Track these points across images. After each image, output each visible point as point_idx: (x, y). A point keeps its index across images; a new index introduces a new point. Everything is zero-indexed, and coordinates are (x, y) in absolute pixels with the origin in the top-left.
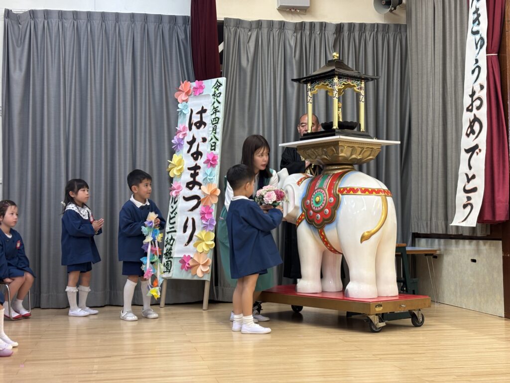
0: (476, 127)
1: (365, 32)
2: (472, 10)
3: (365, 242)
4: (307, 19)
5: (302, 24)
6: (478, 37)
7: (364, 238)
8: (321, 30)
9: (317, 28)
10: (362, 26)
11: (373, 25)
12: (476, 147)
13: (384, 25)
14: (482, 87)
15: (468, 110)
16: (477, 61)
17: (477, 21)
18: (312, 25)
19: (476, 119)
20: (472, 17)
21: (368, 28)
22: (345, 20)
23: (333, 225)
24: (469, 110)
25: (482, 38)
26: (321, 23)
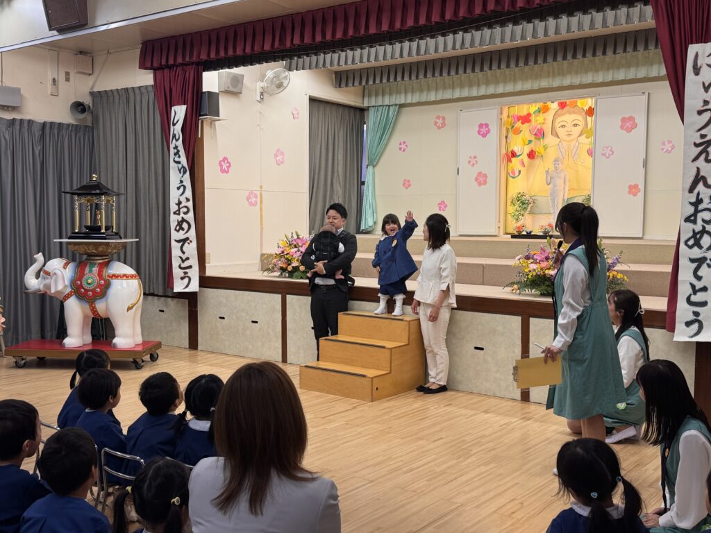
0: (185, 226)
1: (62, 130)
2: (172, 146)
3: (130, 311)
4: (18, 116)
5: (14, 120)
6: (180, 166)
7: (129, 309)
8: (28, 126)
9: (26, 125)
10: (60, 125)
11: (68, 125)
12: (187, 239)
13: (77, 126)
14: (188, 200)
15: (175, 213)
16: (181, 182)
17: (177, 153)
18: (21, 120)
19: (183, 220)
20: (172, 151)
21: (65, 127)
22: (49, 120)
23: (104, 299)
24: (177, 213)
25: (183, 167)
26: (29, 121)
